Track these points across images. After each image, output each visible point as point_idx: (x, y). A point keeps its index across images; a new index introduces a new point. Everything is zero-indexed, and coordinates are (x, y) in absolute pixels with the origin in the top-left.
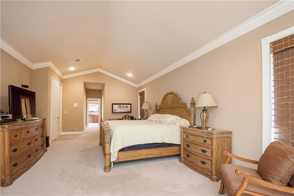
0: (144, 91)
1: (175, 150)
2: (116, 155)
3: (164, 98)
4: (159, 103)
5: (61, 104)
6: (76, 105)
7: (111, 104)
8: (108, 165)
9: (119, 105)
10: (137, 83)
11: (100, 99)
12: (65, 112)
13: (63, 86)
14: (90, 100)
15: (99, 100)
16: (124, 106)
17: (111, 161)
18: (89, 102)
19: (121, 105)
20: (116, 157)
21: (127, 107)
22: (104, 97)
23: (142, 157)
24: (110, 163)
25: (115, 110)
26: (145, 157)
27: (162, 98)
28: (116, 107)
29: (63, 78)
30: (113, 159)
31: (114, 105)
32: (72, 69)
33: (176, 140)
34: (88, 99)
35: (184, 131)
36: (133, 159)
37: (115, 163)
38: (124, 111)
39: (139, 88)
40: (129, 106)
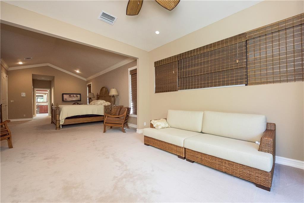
0: (91, 84)
1: (101, 118)
2: (63, 121)
3: (101, 90)
4: (99, 94)
5: (7, 94)
6: (24, 94)
7: (61, 94)
8: (58, 126)
9: (69, 95)
10: (86, 78)
11: (50, 89)
12: (12, 101)
13: (8, 77)
14: (37, 91)
15: (48, 90)
16: (74, 96)
17: (60, 124)
18: (37, 92)
19: (71, 95)
20: (64, 121)
21: (77, 96)
22: (54, 88)
23: (80, 122)
24: (60, 126)
25: (66, 99)
26: (82, 122)
27: (100, 90)
28: (66, 96)
29: (9, 70)
30: (61, 123)
31: (64, 95)
32: (21, 63)
33: (102, 113)
34: (36, 89)
35: (106, 108)
36: (74, 123)
37: (63, 126)
38: (74, 100)
39: (88, 82)
40: (79, 96)
